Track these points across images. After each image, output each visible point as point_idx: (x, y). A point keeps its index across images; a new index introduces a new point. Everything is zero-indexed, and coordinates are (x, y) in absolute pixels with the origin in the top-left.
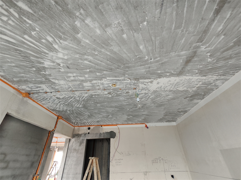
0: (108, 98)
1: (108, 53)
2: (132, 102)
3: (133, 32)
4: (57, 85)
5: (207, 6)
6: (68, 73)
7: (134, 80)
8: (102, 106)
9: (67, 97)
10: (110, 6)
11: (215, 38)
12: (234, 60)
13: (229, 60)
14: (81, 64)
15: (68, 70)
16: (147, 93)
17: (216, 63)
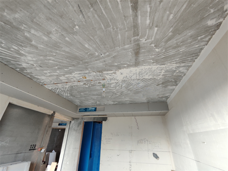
0: (86, 88)
1: (63, 53)
2: (109, 90)
3: (72, 35)
4: (41, 79)
5: (121, 5)
6: (43, 70)
7: (98, 72)
8: (85, 94)
9: (54, 88)
10: (41, 19)
11: (149, 31)
12: (184, 48)
13: (179, 49)
14: (49, 63)
15: (42, 68)
16: (118, 83)
17: (166, 52)
